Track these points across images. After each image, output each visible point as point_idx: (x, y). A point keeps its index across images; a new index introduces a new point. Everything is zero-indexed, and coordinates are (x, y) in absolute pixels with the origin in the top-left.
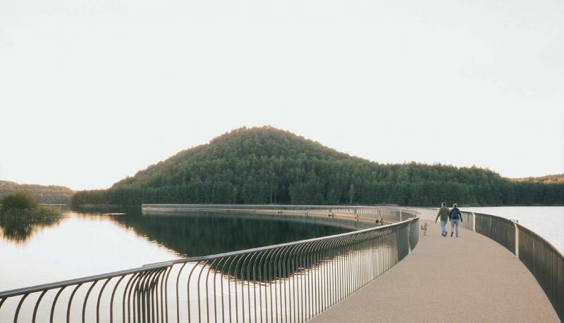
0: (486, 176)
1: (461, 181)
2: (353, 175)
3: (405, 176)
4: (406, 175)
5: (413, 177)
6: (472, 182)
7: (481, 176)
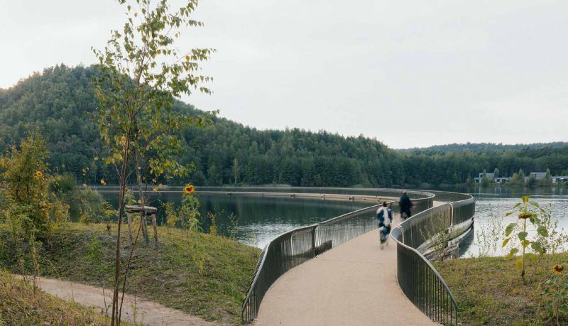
0: (375, 149)
1: (350, 156)
2: (232, 146)
3: (290, 149)
4: (291, 146)
5: (298, 150)
6: (361, 156)
7: (370, 149)
